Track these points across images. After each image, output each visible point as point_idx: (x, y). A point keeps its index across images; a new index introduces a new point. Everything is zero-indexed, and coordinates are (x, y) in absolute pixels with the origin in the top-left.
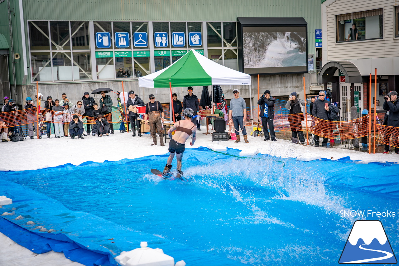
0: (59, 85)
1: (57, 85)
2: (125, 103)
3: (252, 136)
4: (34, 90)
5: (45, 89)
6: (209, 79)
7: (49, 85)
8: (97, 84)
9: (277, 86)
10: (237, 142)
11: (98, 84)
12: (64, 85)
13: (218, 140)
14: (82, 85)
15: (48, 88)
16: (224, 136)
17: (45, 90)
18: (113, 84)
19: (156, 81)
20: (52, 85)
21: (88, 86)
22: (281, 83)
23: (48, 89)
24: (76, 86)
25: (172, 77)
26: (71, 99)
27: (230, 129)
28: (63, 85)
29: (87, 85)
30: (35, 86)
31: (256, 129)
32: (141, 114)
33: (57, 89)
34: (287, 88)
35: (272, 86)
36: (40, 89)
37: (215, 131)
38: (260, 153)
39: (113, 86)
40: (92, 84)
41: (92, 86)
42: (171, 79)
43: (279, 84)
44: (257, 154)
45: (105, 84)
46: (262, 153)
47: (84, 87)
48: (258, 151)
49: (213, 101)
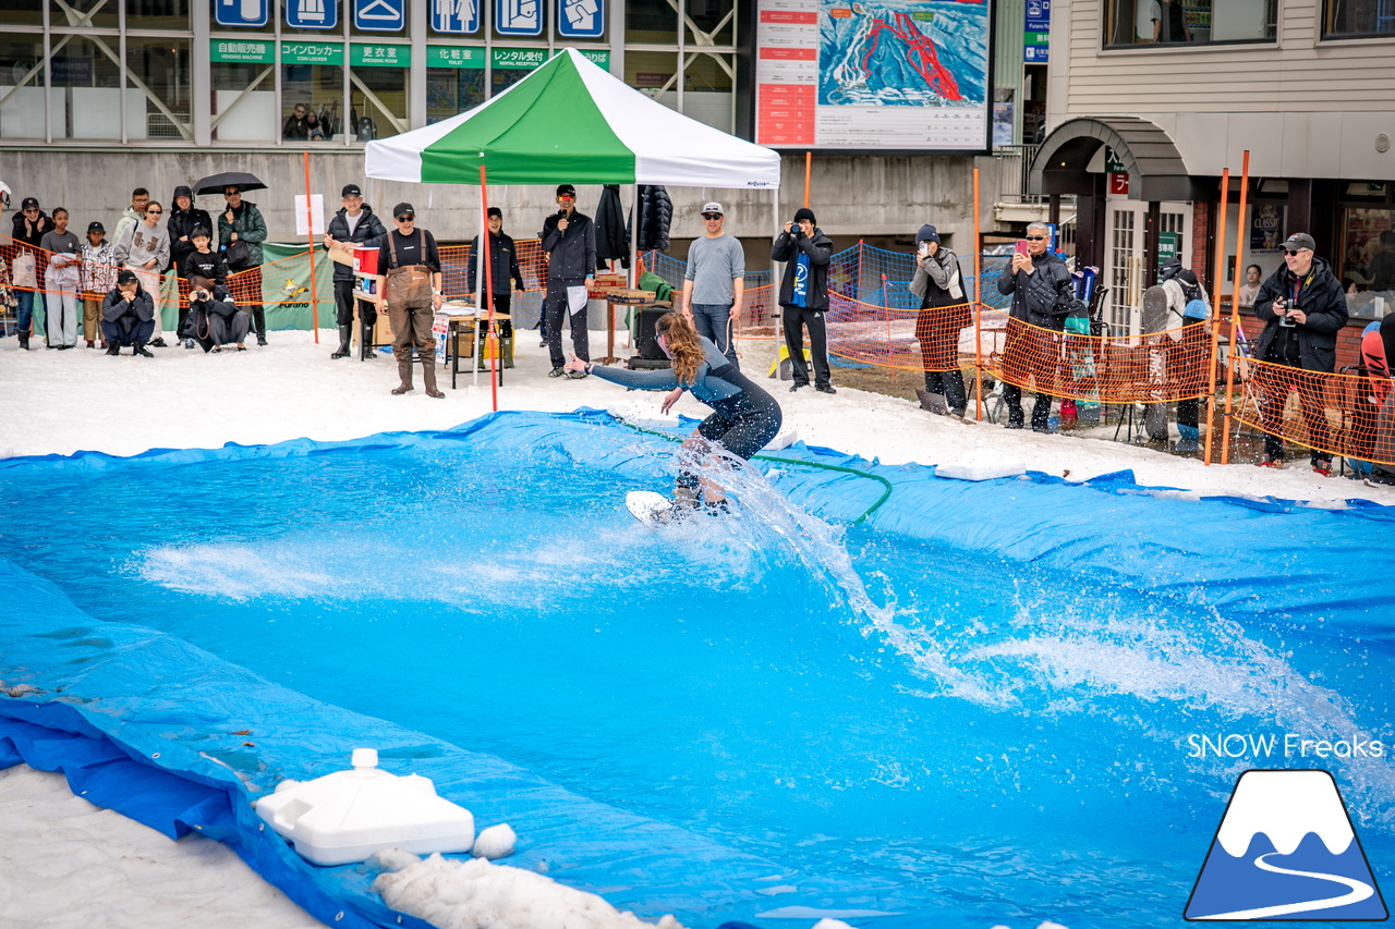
0: (70, 156)
1: (63, 157)
2: (311, 232)
3: (773, 376)
5: (17, 168)
6: (627, 162)
7: (33, 155)
8: (209, 158)
9: (872, 197)
11: (214, 160)
12: (88, 155)
14: (156, 160)
15: (28, 166)
17: (20, 170)
18: (271, 161)
19: (429, 157)
20: (44, 155)
21: (176, 164)
22: (889, 187)
23: (31, 167)
24: (132, 162)
25: (492, 147)
26: (113, 210)
28: (84, 155)
29: (174, 160)
32: (368, 276)
33: (64, 170)
34: (910, 208)
35: (855, 198)
37: (639, 352)
38: (802, 441)
39: (269, 168)
40: (193, 157)
41: (191, 165)
42: (486, 152)
43: (882, 191)
44: (789, 447)
45: (240, 160)
46: (809, 443)
47: (163, 167)
48: (795, 434)
49: (638, 244)
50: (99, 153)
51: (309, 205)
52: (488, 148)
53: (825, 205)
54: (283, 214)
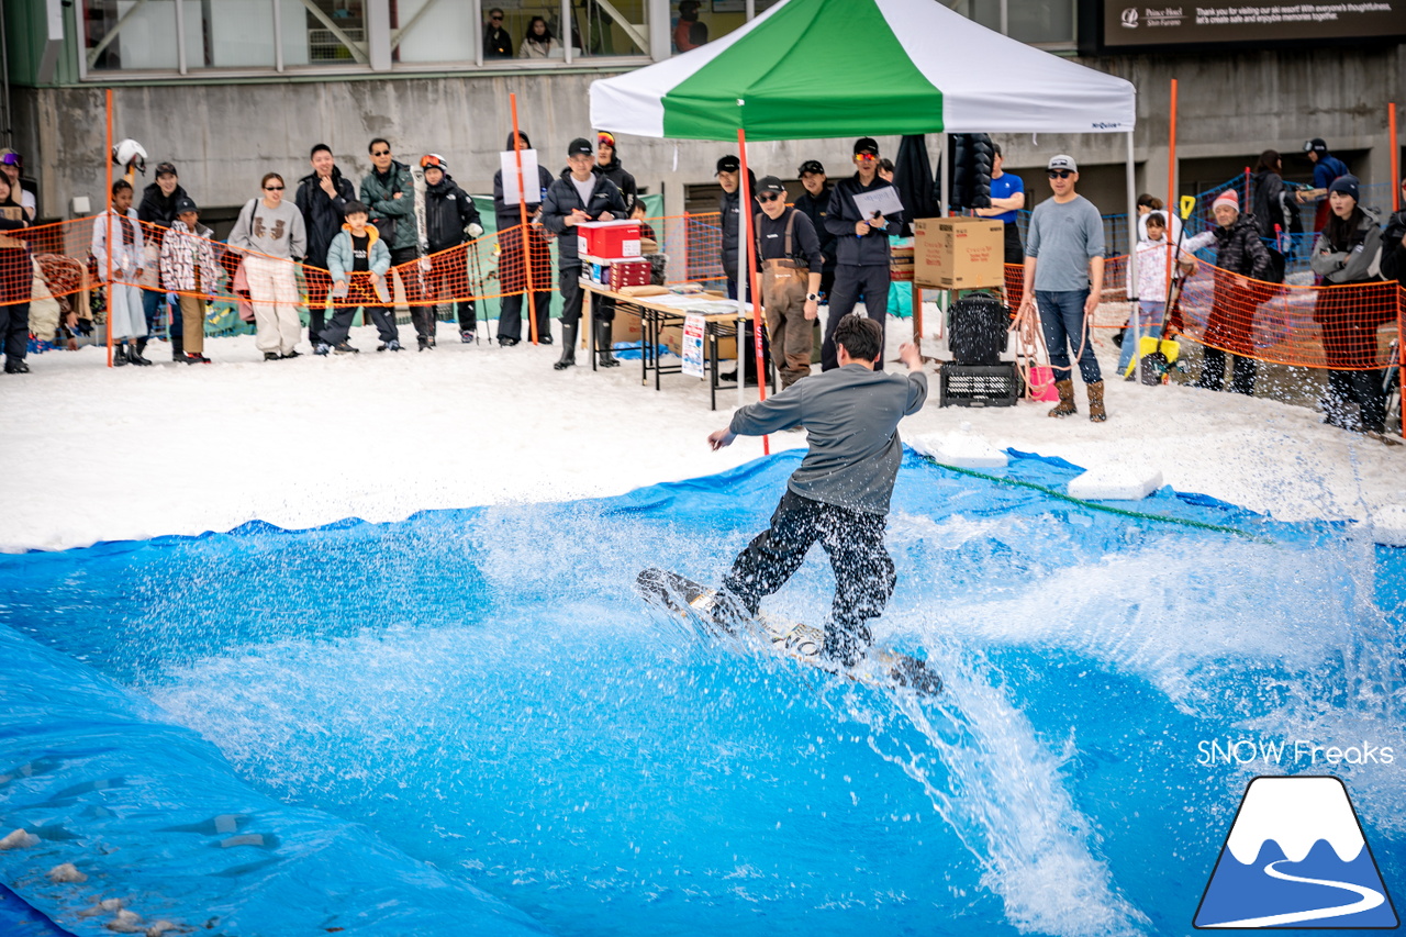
0: (211, 90)
1: (202, 91)
2: (522, 200)
3: (1131, 378)
4: (93, 111)
5: (143, 108)
6: (932, 103)
7: (163, 91)
8: (390, 88)
9: (1263, 105)
10: (1057, 412)
11: (396, 89)
12: (235, 88)
13: (966, 399)
14: (322, 91)
15: (157, 105)
16: (999, 384)
17: (147, 112)
18: (470, 87)
19: (672, 104)
20: (178, 90)
21: (348, 95)
22: (1285, 89)
23: (161, 107)
24: (291, 95)
25: (756, 92)
26: (268, 159)
27: (1026, 345)
28: (228, 89)
29: (344, 90)
30: (98, 92)
31: (1154, 350)
32: (599, 261)
33: (203, 108)
34: (1313, 117)
35: (1238, 106)
36: (120, 107)
37: (955, 356)
38: (1169, 487)
39: (467, 96)
40: (369, 86)
41: (367, 96)
42: (746, 98)
43: (1275, 95)
44: (1152, 495)
45: (430, 88)
46: (1178, 488)
47: (330, 101)
48: (1160, 477)
49: (950, 202)
50: (249, 86)
51: (519, 164)
52: (749, 92)
53: (1199, 117)
54: (488, 157)
